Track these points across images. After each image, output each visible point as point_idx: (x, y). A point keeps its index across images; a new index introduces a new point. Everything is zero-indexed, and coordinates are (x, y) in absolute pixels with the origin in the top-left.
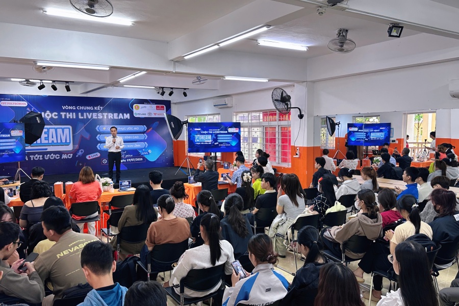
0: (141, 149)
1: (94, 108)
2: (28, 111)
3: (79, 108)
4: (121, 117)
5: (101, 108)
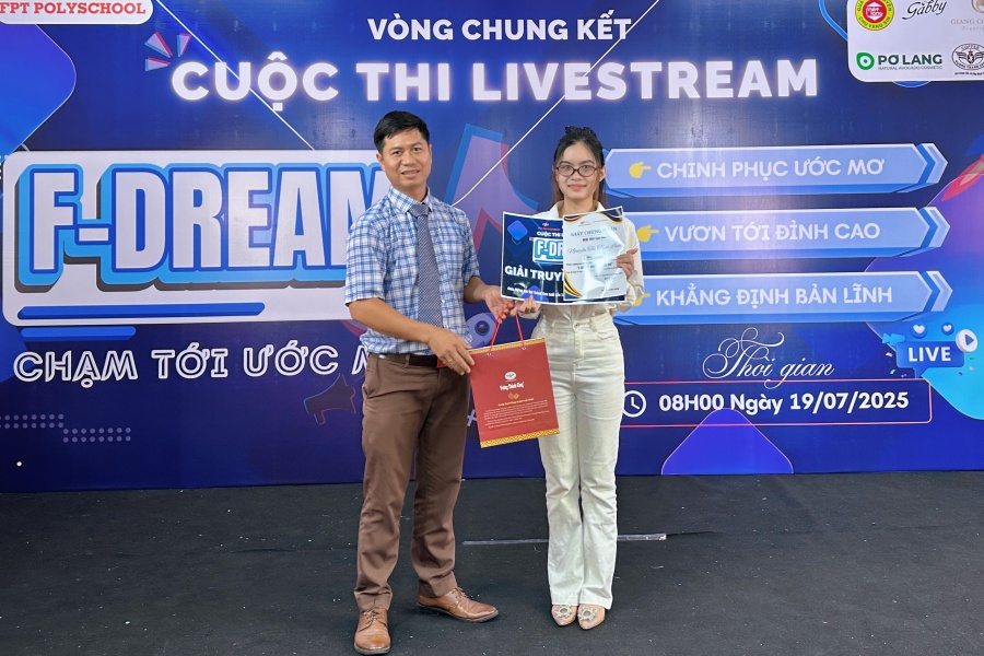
0: (901, 323)
1: (573, 30)
2: (156, 56)
3: (472, 30)
4: (755, 87)
5: (623, 23)
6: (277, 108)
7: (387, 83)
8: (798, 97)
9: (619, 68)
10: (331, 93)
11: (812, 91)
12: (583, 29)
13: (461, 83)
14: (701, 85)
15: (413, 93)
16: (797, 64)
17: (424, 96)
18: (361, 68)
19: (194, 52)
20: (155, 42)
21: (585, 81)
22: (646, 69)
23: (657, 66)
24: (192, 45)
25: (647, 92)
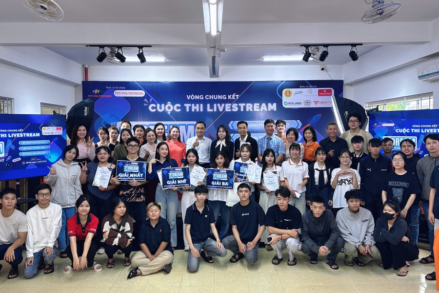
1: (227, 97)
2: (146, 103)
3: (207, 97)
4: (264, 109)
5: (237, 96)
6: (169, 113)
7: (190, 108)
8: (272, 111)
9: (237, 105)
10: (179, 110)
11: (275, 110)
12: (229, 97)
13: (205, 108)
14: (253, 108)
15: (195, 110)
16: (272, 104)
17: (198, 110)
18: (185, 105)
19: (153, 102)
20: (145, 100)
21: (230, 107)
22: (242, 105)
23: (244, 104)
24: (153, 100)
25: (242, 110)
